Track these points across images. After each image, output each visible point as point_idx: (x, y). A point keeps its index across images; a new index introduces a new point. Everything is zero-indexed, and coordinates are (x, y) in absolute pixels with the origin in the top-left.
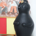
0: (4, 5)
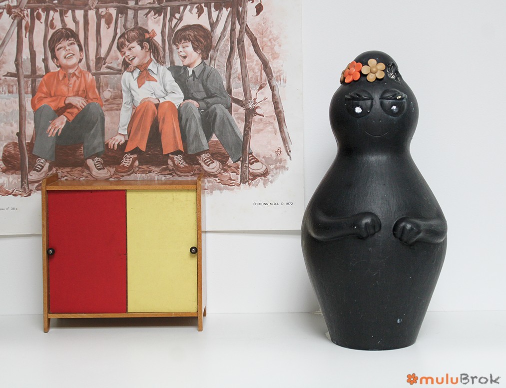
0: (77, 94)
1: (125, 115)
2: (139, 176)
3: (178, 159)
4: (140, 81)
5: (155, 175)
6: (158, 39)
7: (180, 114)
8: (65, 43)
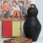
0: (7, 9)
1: (13, 12)
2: (14, 19)
3: (19, 17)
4: (15, 7)
5: (16, 19)
6: (17, 2)
7: (20, 12)
8: (6, 3)
